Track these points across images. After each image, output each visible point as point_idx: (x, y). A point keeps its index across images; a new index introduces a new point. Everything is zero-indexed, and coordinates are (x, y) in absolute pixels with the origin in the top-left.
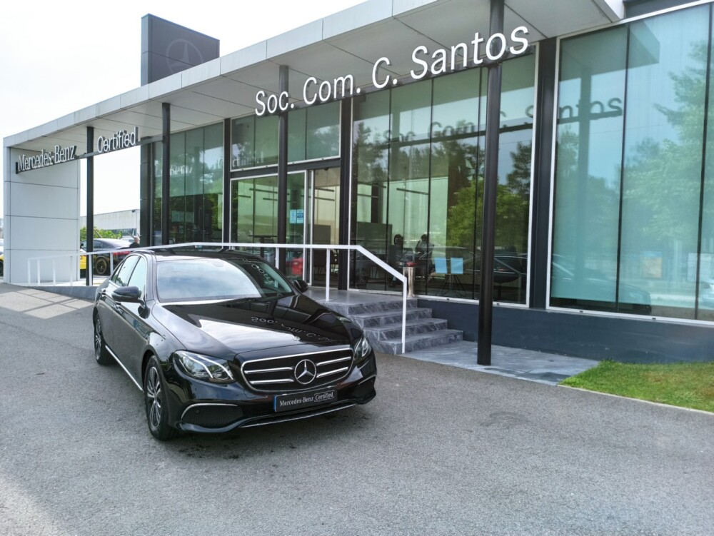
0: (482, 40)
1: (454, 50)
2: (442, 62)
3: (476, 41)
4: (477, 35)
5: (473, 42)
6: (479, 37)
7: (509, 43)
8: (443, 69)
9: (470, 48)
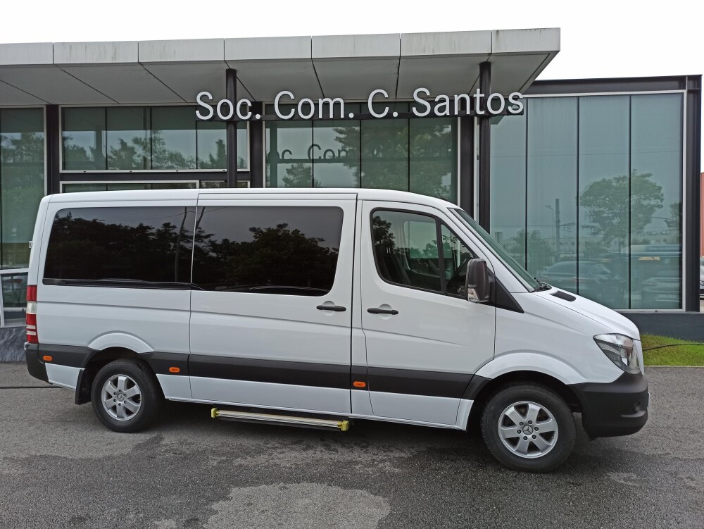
0: (483, 95)
1: (457, 98)
2: (445, 106)
3: (478, 95)
4: (478, 90)
5: (475, 96)
6: (481, 93)
7: (508, 103)
8: (447, 112)
9: (473, 100)
